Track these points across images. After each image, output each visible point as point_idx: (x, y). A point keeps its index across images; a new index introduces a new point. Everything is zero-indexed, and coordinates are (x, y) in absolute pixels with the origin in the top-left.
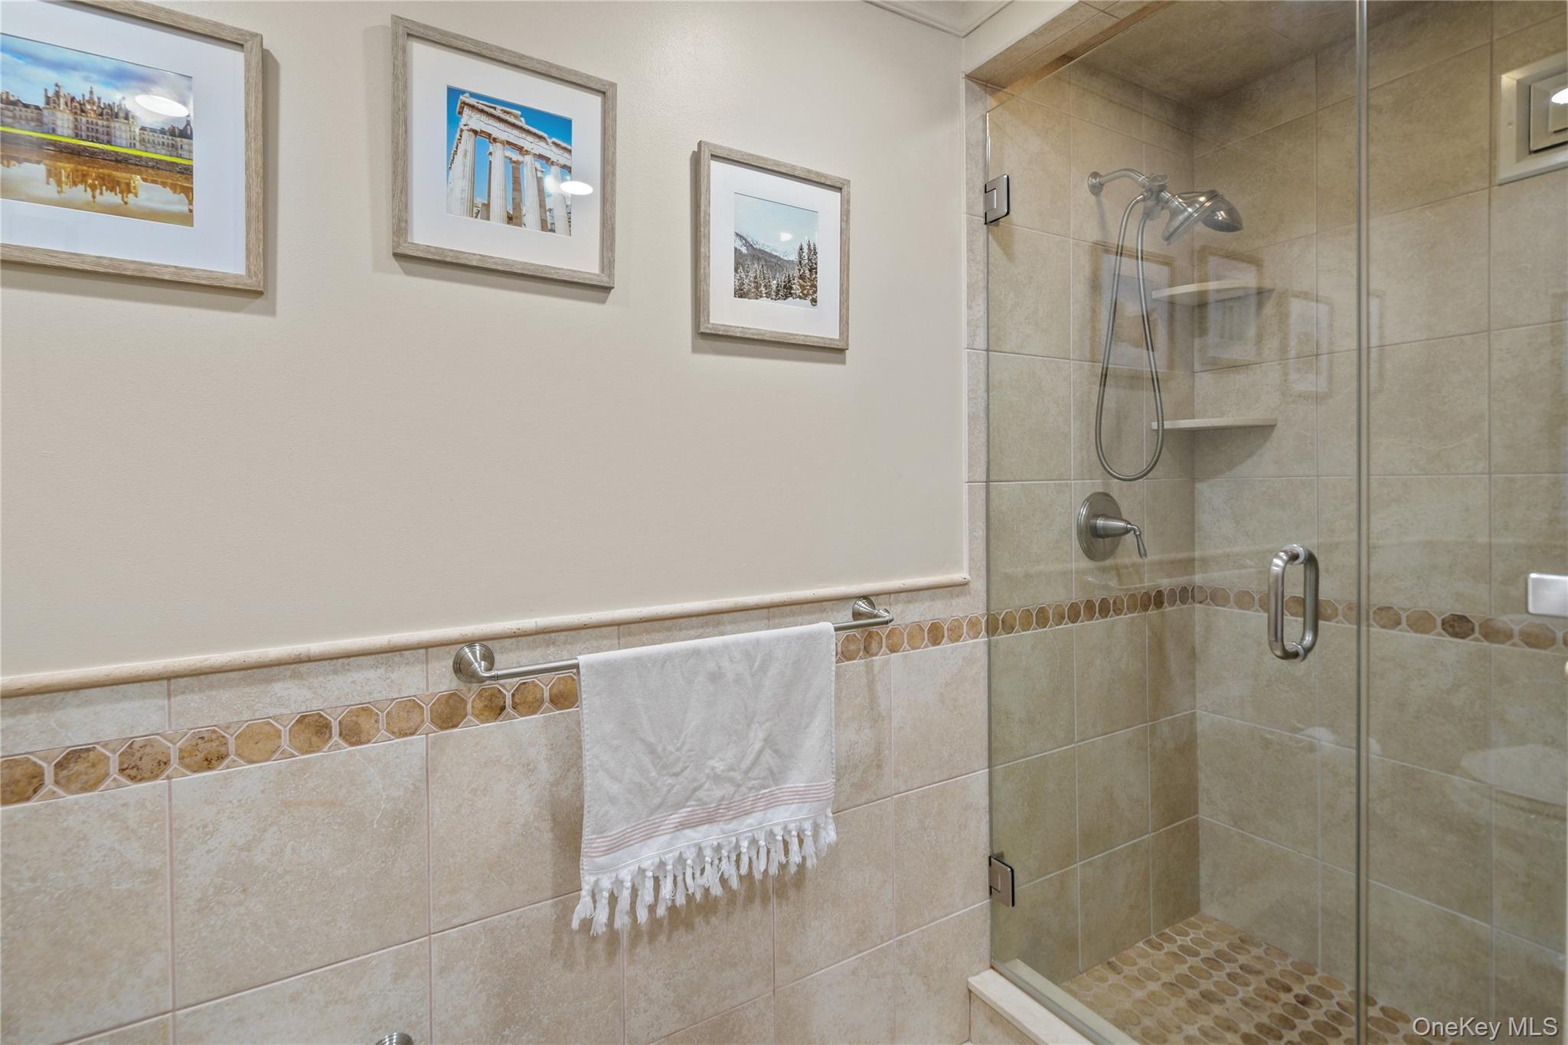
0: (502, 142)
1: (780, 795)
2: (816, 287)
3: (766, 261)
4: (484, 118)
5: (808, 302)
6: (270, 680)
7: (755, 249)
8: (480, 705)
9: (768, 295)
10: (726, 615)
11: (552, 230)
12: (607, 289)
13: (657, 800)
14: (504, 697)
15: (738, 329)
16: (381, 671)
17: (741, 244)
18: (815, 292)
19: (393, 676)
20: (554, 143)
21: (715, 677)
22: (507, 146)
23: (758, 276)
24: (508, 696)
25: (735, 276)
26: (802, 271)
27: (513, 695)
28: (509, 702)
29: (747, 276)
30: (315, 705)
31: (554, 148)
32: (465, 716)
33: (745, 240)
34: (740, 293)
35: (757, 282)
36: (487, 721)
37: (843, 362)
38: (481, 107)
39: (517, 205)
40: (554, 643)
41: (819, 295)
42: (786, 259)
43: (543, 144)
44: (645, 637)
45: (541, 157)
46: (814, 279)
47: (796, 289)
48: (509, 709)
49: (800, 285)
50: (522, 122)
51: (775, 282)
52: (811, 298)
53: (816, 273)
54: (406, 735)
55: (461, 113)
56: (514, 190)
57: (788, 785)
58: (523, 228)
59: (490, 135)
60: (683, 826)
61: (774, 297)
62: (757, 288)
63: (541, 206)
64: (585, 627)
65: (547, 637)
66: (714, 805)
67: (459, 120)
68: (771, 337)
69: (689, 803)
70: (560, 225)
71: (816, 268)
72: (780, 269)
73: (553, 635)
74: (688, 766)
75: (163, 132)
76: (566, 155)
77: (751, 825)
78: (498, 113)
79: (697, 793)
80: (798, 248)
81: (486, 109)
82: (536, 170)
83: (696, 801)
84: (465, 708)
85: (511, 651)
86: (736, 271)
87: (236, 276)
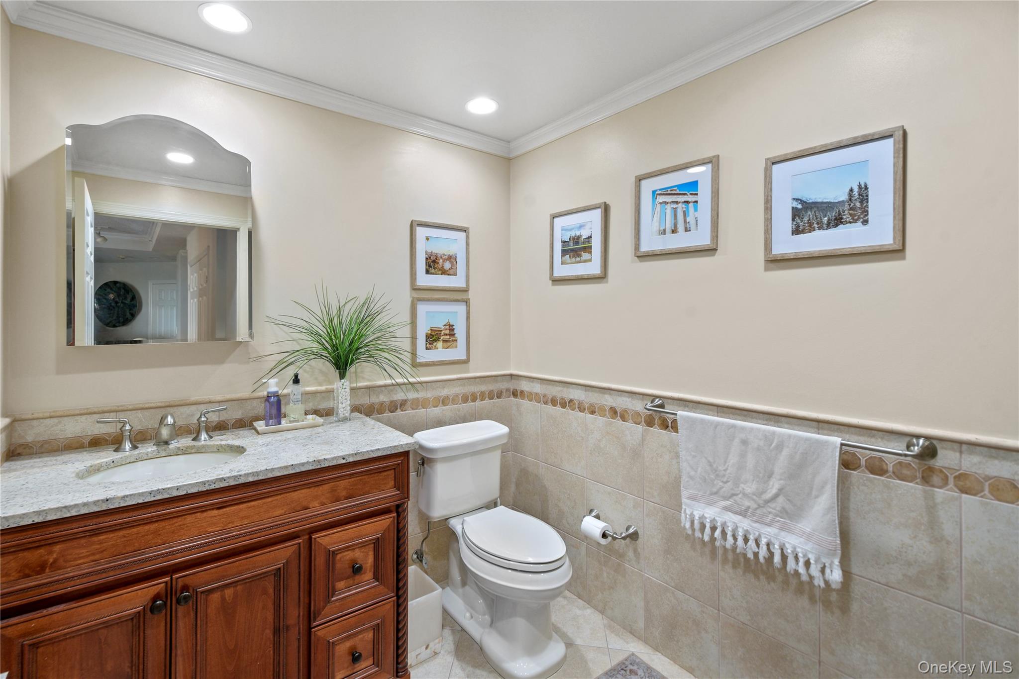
0: (670, 203)
1: (793, 528)
2: (867, 211)
3: (818, 208)
4: (664, 196)
5: (859, 223)
6: (604, 393)
7: (809, 203)
8: (660, 422)
9: (820, 228)
10: (783, 418)
11: (690, 231)
12: (716, 250)
13: (715, 490)
14: (668, 422)
15: (791, 254)
16: (630, 399)
17: (797, 203)
18: (867, 215)
19: (634, 402)
20: (691, 194)
21: (744, 442)
22: (672, 204)
23: (811, 219)
24: (670, 422)
25: (792, 223)
26: (852, 204)
27: (671, 423)
28: (670, 425)
29: (802, 221)
30: (614, 405)
31: (691, 196)
32: (655, 424)
33: (800, 200)
34: (797, 231)
35: (810, 223)
36: (662, 429)
37: (904, 258)
38: (662, 193)
39: (675, 225)
40: (687, 407)
41: (870, 217)
42: (837, 201)
43: (686, 196)
44: (731, 416)
45: (685, 202)
46: (865, 206)
47: (846, 217)
48: (670, 428)
49: (851, 215)
50: (678, 192)
51: (826, 218)
52: (862, 220)
53: (867, 202)
54: (637, 424)
55: (656, 198)
56: (674, 219)
57: (799, 525)
58: (678, 233)
59: (666, 202)
60: (727, 509)
61: (826, 228)
62: (810, 226)
63: (685, 222)
64: (699, 403)
65: (685, 403)
66: (744, 508)
67: (655, 201)
68: (819, 254)
69: (730, 500)
70: (693, 226)
71: (867, 199)
72: (831, 209)
73: (687, 403)
74: (729, 481)
75: (587, 238)
76: (696, 196)
77: (769, 532)
78: (669, 192)
79: (735, 497)
80: (847, 191)
81: (665, 193)
82: (683, 208)
83: (734, 500)
84: (655, 421)
85: (671, 405)
86: (793, 220)
87: (598, 274)
